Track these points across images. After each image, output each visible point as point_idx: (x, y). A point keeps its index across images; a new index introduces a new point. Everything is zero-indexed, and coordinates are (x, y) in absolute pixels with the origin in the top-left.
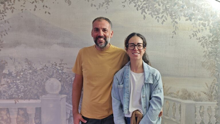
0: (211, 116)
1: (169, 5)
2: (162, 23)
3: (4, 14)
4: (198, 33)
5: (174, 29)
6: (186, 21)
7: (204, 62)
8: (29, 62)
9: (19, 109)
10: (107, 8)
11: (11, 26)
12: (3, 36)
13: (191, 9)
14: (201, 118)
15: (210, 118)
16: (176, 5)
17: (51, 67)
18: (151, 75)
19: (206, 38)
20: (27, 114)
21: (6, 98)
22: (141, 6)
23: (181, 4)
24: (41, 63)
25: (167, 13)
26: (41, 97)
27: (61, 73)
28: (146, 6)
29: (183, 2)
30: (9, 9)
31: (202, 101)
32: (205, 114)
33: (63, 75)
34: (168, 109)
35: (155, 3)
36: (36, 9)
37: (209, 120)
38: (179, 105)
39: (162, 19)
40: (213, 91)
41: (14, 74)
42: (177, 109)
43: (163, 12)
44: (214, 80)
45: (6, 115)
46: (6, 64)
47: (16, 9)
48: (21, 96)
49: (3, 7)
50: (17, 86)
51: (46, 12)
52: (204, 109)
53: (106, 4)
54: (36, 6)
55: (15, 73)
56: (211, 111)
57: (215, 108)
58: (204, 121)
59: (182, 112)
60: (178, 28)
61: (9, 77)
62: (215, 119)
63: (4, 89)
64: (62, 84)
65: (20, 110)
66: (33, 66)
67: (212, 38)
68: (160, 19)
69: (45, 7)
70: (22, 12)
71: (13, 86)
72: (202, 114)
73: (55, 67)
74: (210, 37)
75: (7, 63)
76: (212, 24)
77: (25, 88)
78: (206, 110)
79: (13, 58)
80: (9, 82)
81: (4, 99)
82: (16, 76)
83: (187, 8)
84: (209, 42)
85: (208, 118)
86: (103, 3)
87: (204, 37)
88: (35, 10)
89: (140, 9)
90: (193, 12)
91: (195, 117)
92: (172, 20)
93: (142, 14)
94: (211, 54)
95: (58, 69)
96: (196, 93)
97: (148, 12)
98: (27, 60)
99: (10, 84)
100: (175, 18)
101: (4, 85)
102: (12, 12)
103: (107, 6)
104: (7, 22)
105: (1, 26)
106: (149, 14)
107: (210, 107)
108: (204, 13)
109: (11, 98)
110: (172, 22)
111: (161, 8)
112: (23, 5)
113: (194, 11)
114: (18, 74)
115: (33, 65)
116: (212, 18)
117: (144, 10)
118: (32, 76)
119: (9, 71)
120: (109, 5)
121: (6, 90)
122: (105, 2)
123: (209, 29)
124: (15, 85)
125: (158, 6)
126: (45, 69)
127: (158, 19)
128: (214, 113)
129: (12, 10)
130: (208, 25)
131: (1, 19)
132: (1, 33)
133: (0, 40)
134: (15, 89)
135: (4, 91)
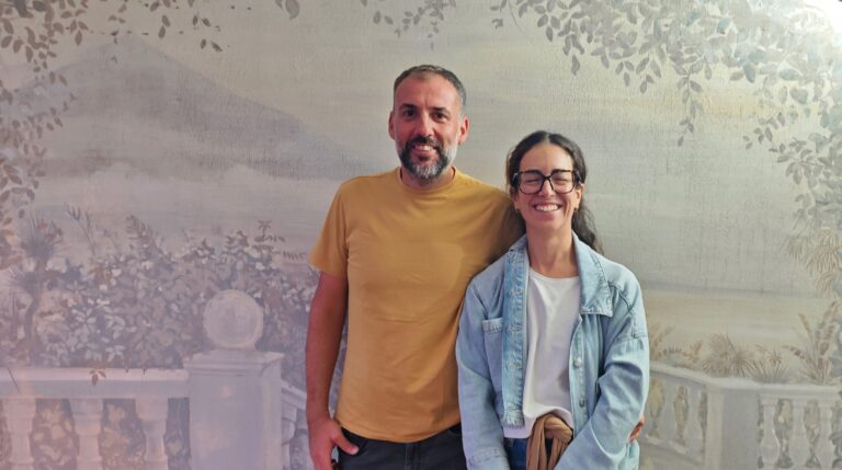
0: (818, 435)
1: (669, 21)
2: (643, 89)
3: (45, 47)
4: (776, 127)
5: (688, 111)
6: (732, 82)
7: (798, 237)
8: (144, 229)
9: (106, 402)
10: (436, 30)
11: (75, 95)
12: (45, 130)
13: (754, 35)
14: (781, 442)
15: (814, 443)
16: (696, 22)
17: (226, 250)
18: (605, 284)
19: (805, 147)
20: (139, 422)
21: (58, 364)
22: (563, 23)
23: (714, 17)
24: (189, 234)
25: (661, 50)
26: (187, 359)
27: (263, 271)
28: (583, 22)
29: (721, 9)
30: (65, 30)
31: (784, 382)
32: (794, 429)
33: (271, 280)
34: (660, 409)
35: (617, 11)
36: (167, 29)
37: (811, 450)
38: (699, 395)
39: (642, 73)
40: (828, 346)
41: (87, 274)
42: (691, 409)
43: (645, 47)
44: (833, 304)
45: (61, 424)
47: (92, 32)
48: (116, 356)
49: (44, 21)
50: (98, 319)
51: (204, 43)
52: (791, 412)
53: (431, 15)
54: (165, 20)
55: (91, 272)
56: (819, 419)
57: (833, 409)
58: (791, 456)
59: (708, 422)
60: (701, 108)
61: (69, 286)
62: (833, 447)
63: (51, 330)
64: (267, 312)
65: (111, 407)
66: (158, 245)
67: (831, 149)
68: (632, 74)
69: (200, 23)
70: (115, 41)
71: (87, 319)
72: (783, 431)
73: (242, 251)
74: (820, 143)
75: (60, 232)
76: (829, 94)
77: (128, 325)
78: (798, 413)
79: (83, 213)
80: (71, 302)
81: (51, 365)
82: (97, 282)
83: (736, 32)
84: (818, 162)
85: (807, 444)
86: (421, 11)
87: (798, 145)
88: (162, 33)
89: (560, 34)
90: (762, 48)
91: (759, 441)
92: (679, 78)
93: (566, 53)
94: (825, 208)
95: (250, 258)
96: (762, 350)
97: (590, 47)
98: (134, 224)
99: (74, 311)
100: (692, 71)
101: (50, 313)
102: (79, 39)
103: (435, 24)
104: (57, 78)
105: (38, 93)
106: (592, 54)
107: (816, 403)
108: (800, 51)
109: (77, 361)
110: (679, 85)
111: (640, 31)
112: (118, 15)
113: (763, 45)
114: (101, 274)
115: (158, 242)
116: (830, 72)
117: (574, 37)
118: (152, 281)
119: (68, 262)
120: (442, 18)
121: (59, 332)
122: (429, 7)
123: (819, 114)
124: (91, 316)
125: (627, 22)
126: (204, 257)
127: (628, 72)
128: (829, 425)
129: (75, 32)
130: (815, 99)
131: (33, 66)
132: (36, 120)
133: (35, 148)
134: (93, 330)
135: (50, 335)
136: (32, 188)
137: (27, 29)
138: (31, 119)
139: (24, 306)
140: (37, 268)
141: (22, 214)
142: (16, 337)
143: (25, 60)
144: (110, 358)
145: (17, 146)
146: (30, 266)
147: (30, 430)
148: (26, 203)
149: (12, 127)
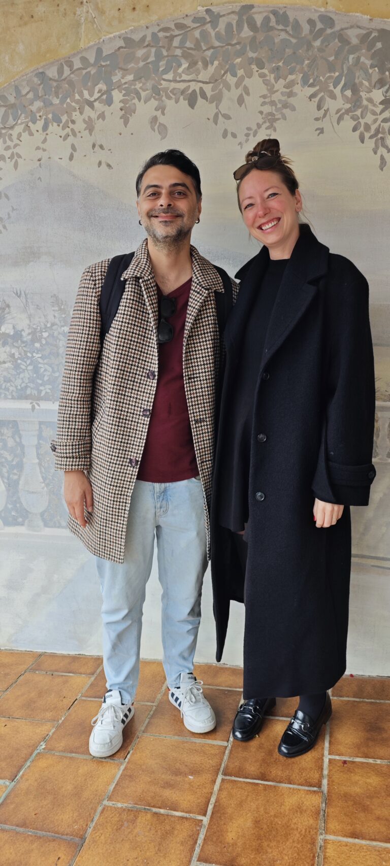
8: (62, 304)
9: (40, 423)
11: (15, 208)
21: (10, 397)
22: (373, 128)
30: (7, 159)
36: (75, 154)
41: (26, 337)
45: (13, 437)
46: (7, 309)
47: (25, 160)
48: (46, 393)
50: (34, 367)
51: (100, 164)
55: (29, 334)
61: (15, 344)
63: (5, 373)
69: (97, 147)
70: (40, 165)
71: (27, 367)
75: (8, 306)
77: (53, 371)
79: (23, 293)
80: (17, 355)
81: (6, 398)
82: (33, 341)
86: (259, 126)
88: (71, 158)
89: (371, 137)
93: (375, 153)
98: (56, 300)
99: (19, 361)
102: (16, 166)
104: (3, 195)
109: (22, 396)
112: (42, 146)
114: (35, 336)
117: (382, 139)
119: (14, 328)
120: (275, 130)
121: (9, 375)
122: (265, 122)
124: (29, 365)
129: (14, 161)
134: (31, 374)
135: (5, 377)
144: (43, 394)
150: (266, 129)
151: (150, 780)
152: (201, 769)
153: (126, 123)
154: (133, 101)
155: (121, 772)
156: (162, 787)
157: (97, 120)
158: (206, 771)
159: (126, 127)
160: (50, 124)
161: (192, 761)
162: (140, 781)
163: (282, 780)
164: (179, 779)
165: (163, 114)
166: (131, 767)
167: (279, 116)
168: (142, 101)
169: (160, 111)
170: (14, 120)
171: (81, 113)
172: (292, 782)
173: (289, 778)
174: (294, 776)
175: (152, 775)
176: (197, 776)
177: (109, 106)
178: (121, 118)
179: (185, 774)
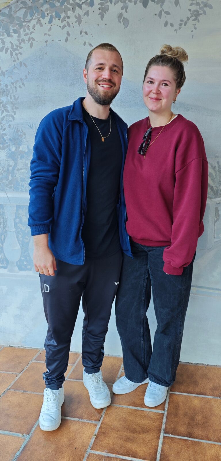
3: (18, 50)
10: (195, 28)
11: (30, 72)
12: (18, 88)
21: (24, 191)
30: (26, 42)
36: (69, 38)
46: (24, 136)
47: (37, 42)
49: (17, 38)
51: (85, 43)
63: (22, 176)
70: (47, 45)
75: (25, 134)
79: (34, 125)
86: (188, 19)
101: (21, 169)
102: (31, 46)
104: (23, 64)
105: (15, 72)
112: (48, 33)
119: (28, 147)
120: (199, 21)
122: (192, 16)
129: (30, 42)
131: (14, 59)
132: (14, 83)
133: (14, 96)
136: (13, 114)
137: (10, 42)
138: (12, 83)
139: (11, 166)
140: (15, 150)
141: (10, 126)
142: (8, 179)
143: (10, 56)
145: (7, 96)
146: (13, 149)
147: (14, 218)
148: (11, 121)
149: (5, 88)
150: (193, 20)
151: (117, 436)
152: (149, 429)
153: (102, 17)
154: (107, 4)
155: (97, 430)
156: (125, 441)
157: (84, 16)
158: (153, 430)
159: (102, 20)
160: (54, 19)
161: (143, 423)
162: (110, 436)
163: (202, 438)
164: (136, 435)
165: (126, 12)
166: (104, 426)
167: (202, 12)
168: (113, 3)
169: (124, 10)
170: (31, 17)
171: (74, 12)
172: (209, 439)
173: (207, 437)
174: (210, 435)
175: (118, 433)
176: (147, 434)
177: (92, 7)
178: (99, 14)
179: (139, 432)
